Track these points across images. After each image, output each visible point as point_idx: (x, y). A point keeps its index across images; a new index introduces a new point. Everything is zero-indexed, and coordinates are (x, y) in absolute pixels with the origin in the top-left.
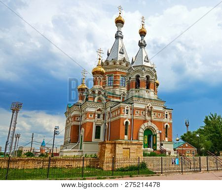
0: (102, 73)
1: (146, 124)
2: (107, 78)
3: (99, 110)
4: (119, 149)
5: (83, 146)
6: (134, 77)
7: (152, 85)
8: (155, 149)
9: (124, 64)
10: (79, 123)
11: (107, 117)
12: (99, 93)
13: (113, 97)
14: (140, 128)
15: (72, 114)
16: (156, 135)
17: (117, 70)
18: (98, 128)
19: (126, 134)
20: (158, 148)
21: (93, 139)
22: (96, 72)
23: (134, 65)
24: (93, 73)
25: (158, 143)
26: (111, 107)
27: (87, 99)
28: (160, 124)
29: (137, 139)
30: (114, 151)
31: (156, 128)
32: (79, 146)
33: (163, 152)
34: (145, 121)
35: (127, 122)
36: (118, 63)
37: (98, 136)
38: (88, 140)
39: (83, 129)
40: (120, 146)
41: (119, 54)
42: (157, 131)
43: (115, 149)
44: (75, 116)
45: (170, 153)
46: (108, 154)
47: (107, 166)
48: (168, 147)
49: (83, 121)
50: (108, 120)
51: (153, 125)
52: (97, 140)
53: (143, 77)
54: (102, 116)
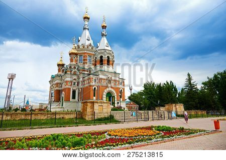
0: (76, 54)
1: (108, 89)
2: (78, 57)
3: (75, 79)
4: (96, 106)
5: (64, 104)
6: (99, 57)
7: (111, 62)
8: (114, 106)
9: (90, 48)
10: (60, 89)
11: (80, 84)
12: (75, 68)
13: (84, 71)
14: (103, 91)
15: (55, 82)
16: (114, 97)
17: (86, 51)
18: (74, 92)
19: (94, 96)
20: (116, 105)
21: (71, 99)
22: (72, 53)
23: (99, 48)
24: (70, 54)
25: (116, 102)
26: (83, 78)
27: (66, 73)
28: (117, 89)
29: (102, 99)
30: (93, 107)
31: (114, 92)
32: (61, 104)
33: (119, 108)
34: (107, 87)
35: (95, 88)
36: (86, 47)
37: (74, 97)
38: (68, 100)
39: (63, 92)
40: (96, 104)
41: (87, 41)
42: (115, 94)
43: (93, 106)
44: (57, 84)
45: (124, 109)
46: (89, 110)
47: (88, 117)
48: (123, 105)
49: (64, 87)
50: (81, 86)
51: (112, 90)
52: (74, 100)
53: (105, 58)
54: (76, 83)
